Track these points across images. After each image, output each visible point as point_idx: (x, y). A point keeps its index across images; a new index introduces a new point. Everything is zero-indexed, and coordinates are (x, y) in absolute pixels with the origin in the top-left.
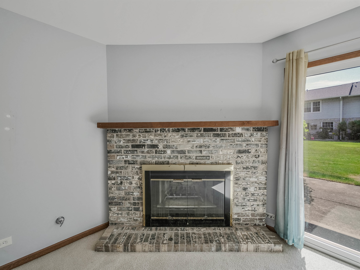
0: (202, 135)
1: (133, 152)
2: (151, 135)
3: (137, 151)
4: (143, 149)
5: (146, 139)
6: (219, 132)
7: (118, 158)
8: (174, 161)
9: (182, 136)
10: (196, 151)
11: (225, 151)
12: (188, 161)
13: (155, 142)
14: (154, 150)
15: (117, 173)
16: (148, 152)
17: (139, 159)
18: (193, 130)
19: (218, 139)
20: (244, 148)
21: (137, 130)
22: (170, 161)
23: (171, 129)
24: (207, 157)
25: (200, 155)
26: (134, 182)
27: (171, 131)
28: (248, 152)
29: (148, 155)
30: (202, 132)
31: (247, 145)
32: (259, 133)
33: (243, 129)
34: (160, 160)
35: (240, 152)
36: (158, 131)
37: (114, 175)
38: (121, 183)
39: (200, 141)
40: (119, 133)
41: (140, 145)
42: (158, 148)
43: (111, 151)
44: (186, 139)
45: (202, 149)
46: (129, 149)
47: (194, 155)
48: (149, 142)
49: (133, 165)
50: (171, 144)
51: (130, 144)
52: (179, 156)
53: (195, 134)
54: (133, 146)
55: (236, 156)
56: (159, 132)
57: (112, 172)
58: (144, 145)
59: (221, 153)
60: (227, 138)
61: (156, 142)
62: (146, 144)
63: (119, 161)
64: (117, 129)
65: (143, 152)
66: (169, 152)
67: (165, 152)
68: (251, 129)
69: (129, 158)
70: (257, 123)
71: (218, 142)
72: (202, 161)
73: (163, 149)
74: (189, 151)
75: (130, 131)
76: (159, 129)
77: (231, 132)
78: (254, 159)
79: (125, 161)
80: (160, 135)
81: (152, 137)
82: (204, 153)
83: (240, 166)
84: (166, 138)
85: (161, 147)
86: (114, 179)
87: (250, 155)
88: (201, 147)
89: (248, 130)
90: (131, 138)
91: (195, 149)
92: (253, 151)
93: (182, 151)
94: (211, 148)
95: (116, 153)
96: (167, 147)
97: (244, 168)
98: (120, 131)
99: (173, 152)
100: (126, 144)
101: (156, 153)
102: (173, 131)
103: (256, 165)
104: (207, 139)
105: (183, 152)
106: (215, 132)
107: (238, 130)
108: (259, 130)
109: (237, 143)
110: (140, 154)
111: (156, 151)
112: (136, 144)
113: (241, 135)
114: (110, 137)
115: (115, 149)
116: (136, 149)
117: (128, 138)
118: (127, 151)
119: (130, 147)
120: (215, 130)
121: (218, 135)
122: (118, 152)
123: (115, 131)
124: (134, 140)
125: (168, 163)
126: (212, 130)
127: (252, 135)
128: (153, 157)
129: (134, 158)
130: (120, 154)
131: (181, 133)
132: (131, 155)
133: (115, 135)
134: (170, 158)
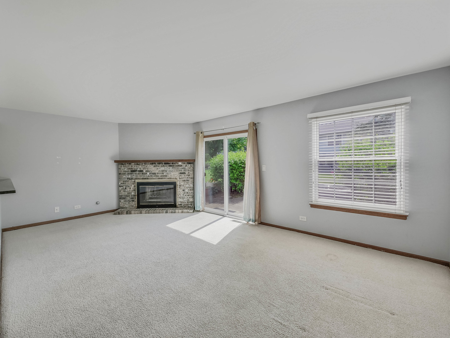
0: (163, 166)
1: (131, 174)
4: (136, 173)
5: (137, 168)
6: (171, 165)
7: (124, 177)
8: (151, 177)
9: (154, 166)
11: (174, 173)
12: (157, 178)
13: (142, 169)
14: (141, 173)
15: (123, 184)
16: (138, 174)
17: (134, 177)
18: (159, 163)
19: (171, 168)
20: (183, 172)
21: (133, 164)
22: (149, 177)
23: (149, 163)
24: (166, 176)
26: (131, 188)
28: (184, 173)
29: (138, 175)
30: (164, 164)
31: (184, 170)
32: (190, 165)
33: (182, 163)
34: (144, 177)
35: (181, 173)
37: (122, 185)
38: (126, 188)
39: (163, 168)
41: (135, 171)
43: (120, 173)
44: (156, 168)
45: (164, 172)
46: (129, 172)
47: (160, 175)
48: (139, 169)
49: (131, 180)
50: (149, 170)
51: (130, 170)
52: (153, 175)
53: (160, 165)
54: (131, 171)
55: (179, 175)
57: (121, 183)
58: (137, 171)
59: (172, 174)
60: (175, 167)
62: (137, 170)
63: (125, 178)
65: (136, 174)
66: (148, 173)
67: (146, 174)
68: (186, 163)
69: (129, 177)
70: (189, 160)
71: (171, 169)
72: (164, 178)
73: (145, 173)
74: (157, 173)
75: (130, 164)
76: (144, 163)
77: (176, 165)
78: (187, 176)
79: (127, 178)
80: (144, 166)
81: (140, 167)
82: (164, 174)
83: (181, 180)
84: (147, 167)
85: (144, 171)
86: (122, 187)
87: (185, 175)
88: (163, 171)
89: (184, 163)
90: (130, 167)
91: (160, 172)
92: (187, 173)
93: (154, 173)
94: (168, 172)
95: (123, 174)
96: (147, 171)
97: (183, 181)
98: (125, 164)
99: (150, 173)
100: (128, 170)
101: (142, 174)
102: (150, 164)
103: (188, 179)
104: (166, 168)
105: (155, 174)
107: (180, 163)
108: (190, 163)
109: (179, 169)
110: (135, 175)
112: (133, 170)
113: (181, 166)
114: (120, 167)
115: (123, 172)
116: (133, 172)
120: (169, 164)
121: (171, 166)
122: (124, 174)
123: (123, 164)
124: (131, 168)
125: (148, 179)
126: (168, 163)
127: (186, 166)
128: (141, 176)
129: (132, 177)
130: (125, 175)
131: (154, 165)
132: (130, 175)
133: (123, 166)
134: (149, 176)
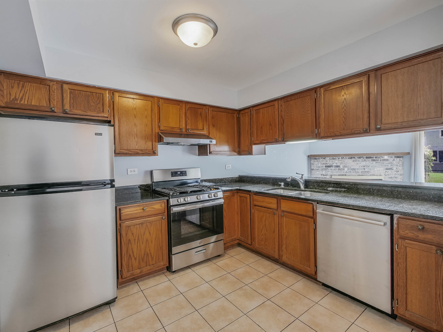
0: (365, 160)
2: (336, 160)
4: (331, 168)
5: (333, 162)
6: (375, 159)
7: (317, 173)
8: (349, 174)
9: (354, 161)
11: (378, 169)
12: (357, 174)
13: (339, 164)
14: (338, 168)
16: (334, 170)
17: (329, 173)
18: (360, 158)
19: (374, 162)
20: (389, 167)
21: (328, 158)
22: (347, 174)
24: (368, 172)
25: (364, 171)
28: (392, 169)
31: (391, 165)
32: (398, 159)
33: (388, 157)
34: (341, 174)
35: (387, 169)
36: (340, 158)
39: (364, 163)
40: (318, 160)
41: (330, 166)
43: (313, 169)
44: (355, 163)
45: (365, 168)
46: (324, 168)
47: (360, 171)
48: (335, 164)
50: (347, 165)
51: (324, 166)
52: (352, 171)
53: (361, 160)
54: (326, 167)
55: (385, 171)
58: (332, 166)
59: (376, 170)
60: (380, 162)
64: (317, 158)
65: (331, 170)
66: (346, 169)
68: (394, 157)
69: (324, 173)
70: (397, 153)
71: (374, 164)
72: (365, 174)
73: (343, 168)
74: (357, 169)
75: (324, 158)
76: (341, 157)
77: (381, 159)
78: (396, 173)
79: (321, 174)
80: (341, 160)
81: (337, 162)
82: (366, 170)
83: (387, 176)
84: (344, 162)
85: (341, 167)
87: (393, 171)
88: (364, 166)
89: (391, 157)
90: (324, 162)
91: (361, 168)
92: (395, 169)
94: (370, 167)
96: (345, 167)
97: (390, 178)
98: (319, 159)
99: (348, 169)
100: (322, 166)
101: (339, 170)
102: (348, 158)
103: (396, 176)
104: (368, 162)
105: (354, 169)
106: (372, 159)
107: (386, 157)
108: (398, 157)
109: (385, 164)
110: (330, 171)
112: (328, 165)
113: (387, 160)
114: (313, 162)
115: (316, 168)
116: (327, 168)
118: (322, 169)
120: (372, 158)
121: (374, 160)
122: (317, 170)
124: (326, 163)
125: (346, 175)
126: (370, 158)
127: (394, 160)
128: (337, 172)
129: (326, 173)
130: (319, 170)
131: (353, 159)
132: (325, 171)
133: (316, 161)
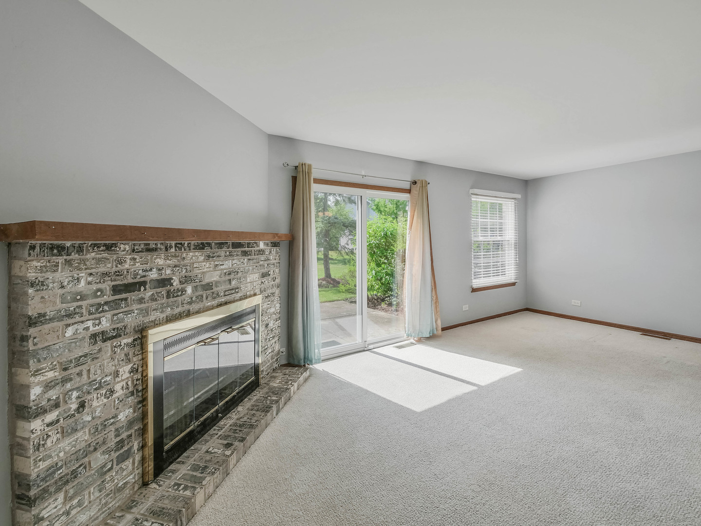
0: (230, 254)
1: (114, 305)
2: (158, 257)
3: (126, 299)
4: (141, 294)
5: (148, 267)
6: (247, 249)
7: (69, 332)
8: (197, 306)
9: (209, 257)
10: (225, 282)
11: (252, 277)
12: (215, 302)
13: (166, 273)
14: (164, 291)
15: (65, 380)
16: (153, 299)
17: (131, 321)
18: (220, 245)
19: (246, 259)
20: (265, 270)
21: (127, 246)
22: (192, 307)
23: (192, 243)
24: (236, 289)
25: (229, 287)
26: (118, 387)
27: (192, 247)
28: (268, 274)
29: (154, 305)
30: (230, 249)
31: (268, 265)
32: (275, 249)
33: (264, 244)
34: (177, 311)
35: (263, 275)
36: (171, 247)
37: (53, 394)
38: (82, 405)
39: (228, 264)
40: (74, 256)
41: (135, 284)
42: (171, 285)
43: (44, 315)
44: (212, 262)
45: (232, 276)
46: (106, 298)
47: (221, 289)
48: (154, 275)
49: (115, 342)
50: (193, 273)
51: (107, 286)
52: (204, 294)
53: (222, 252)
54: (116, 290)
55: (260, 282)
56: (173, 250)
57: (48, 386)
58: (144, 283)
59: (248, 280)
60: (253, 257)
61: (168, 272)
62: (147, 279)
63: (74, 341)
64: (68, 244)
65: (141, 301)
66: (189, 290)
67: (183, 291)
68: (270, 244)
69: (106, 324)
70: (273, 235)
71: (246, 264)
72: (231, 298)
73: (180, 287)
74: (216, 284)
75: (108, 248)
76: (173, 243)
77: (256, 249)
78: (272, 283)
79: (94, 336)
80: (176, 256)
81: (160, 262)
82: (233, 284)
83: (263, 295)
84: (185, 262)
85: (176, 282)
86: (57, 405)
87: (270, 279)
88: (229, 273)
89: (267, 245)
90: (109, 267)
91: (223, 279)
92: (271, 273)
93: (208, 284)
94: (240, 275)
95: (60, 319)
96: (186, 280)
97: (266, 297)
98: (80, 250)
99: (195, 288)
100: (94, 287)
101: (168, 297)
102: (196, 247)
103: (274, 290)
104: (235, 260)
105: (208, 287)
106: (243, 249)
107: (261, 245)
108: (275, 245)
109: (260, 263)
110: (135, 306)
111: (168, 292)
112: (125, 282)
113: (261, 252)
114: (42, 270)
115: (59, 306)
116: (124, 296)
117: (102, 269)
118: (99, 305)
119: (108, 291)
120: (243, 246)
121: (245, 254)
122: (69, 316)
123: (61, 249)
124: (118, 274)
125: (188, 314)
126: (240, 245)
127: (270, 252)
128: (163, 308)
129: (119, 321)
130: (77, 318)
131: (207, 251)
132: (109, 315)
133: (61, 260)
134: (190, 303)
